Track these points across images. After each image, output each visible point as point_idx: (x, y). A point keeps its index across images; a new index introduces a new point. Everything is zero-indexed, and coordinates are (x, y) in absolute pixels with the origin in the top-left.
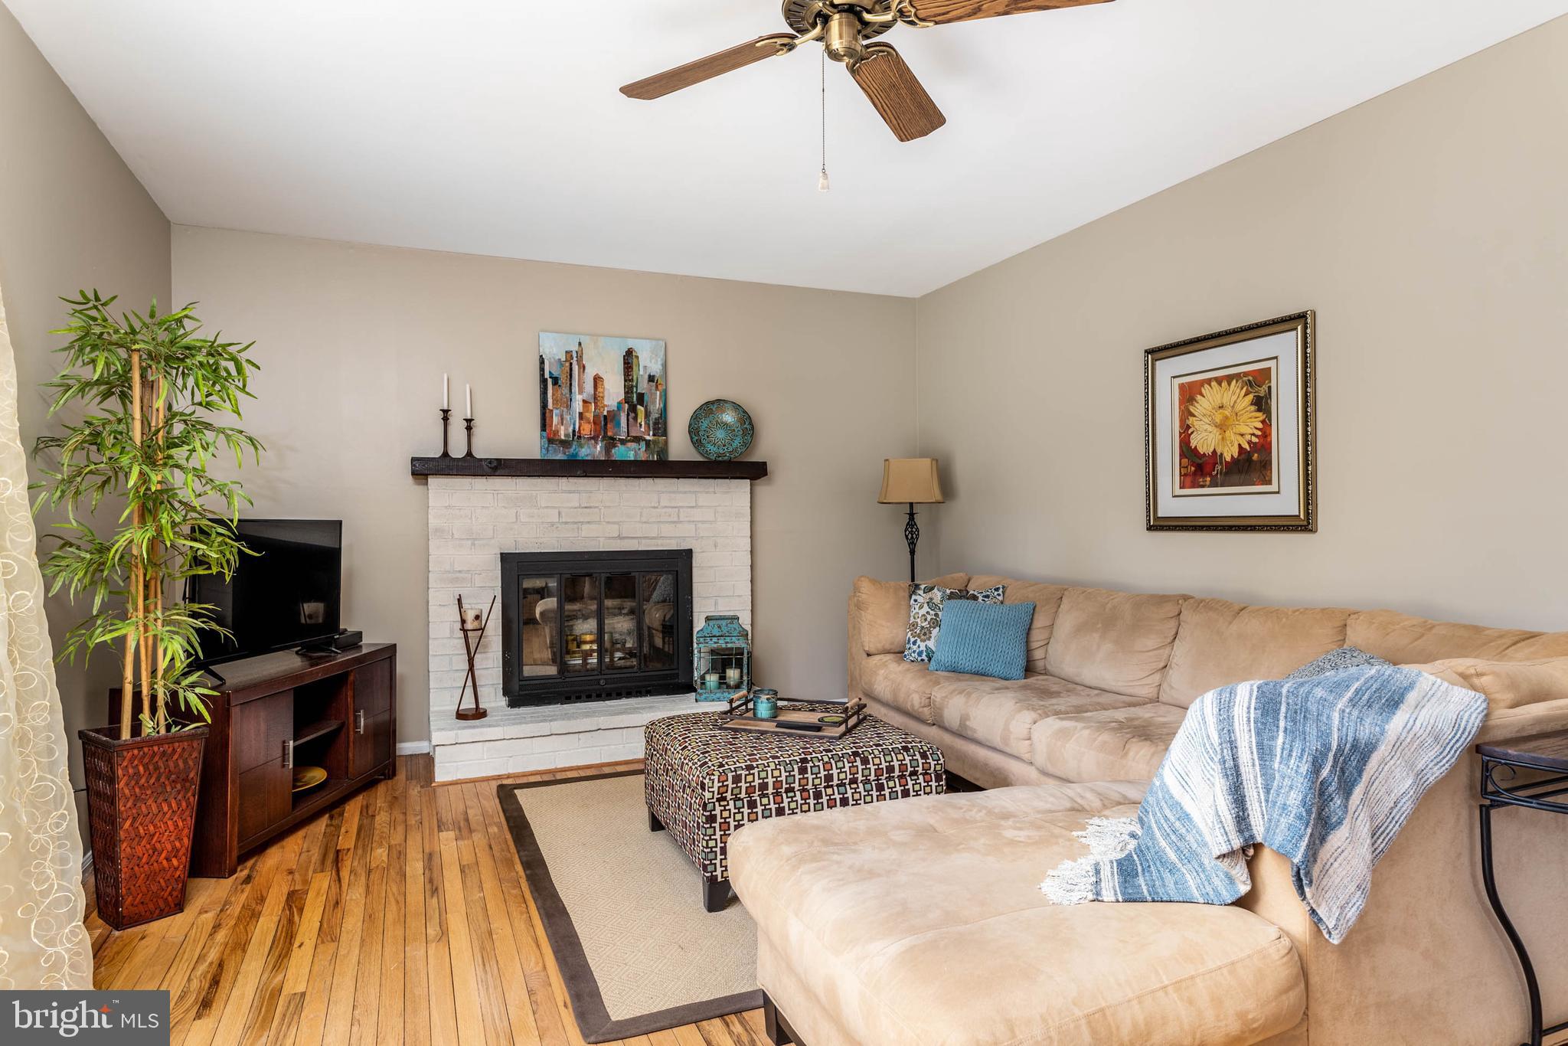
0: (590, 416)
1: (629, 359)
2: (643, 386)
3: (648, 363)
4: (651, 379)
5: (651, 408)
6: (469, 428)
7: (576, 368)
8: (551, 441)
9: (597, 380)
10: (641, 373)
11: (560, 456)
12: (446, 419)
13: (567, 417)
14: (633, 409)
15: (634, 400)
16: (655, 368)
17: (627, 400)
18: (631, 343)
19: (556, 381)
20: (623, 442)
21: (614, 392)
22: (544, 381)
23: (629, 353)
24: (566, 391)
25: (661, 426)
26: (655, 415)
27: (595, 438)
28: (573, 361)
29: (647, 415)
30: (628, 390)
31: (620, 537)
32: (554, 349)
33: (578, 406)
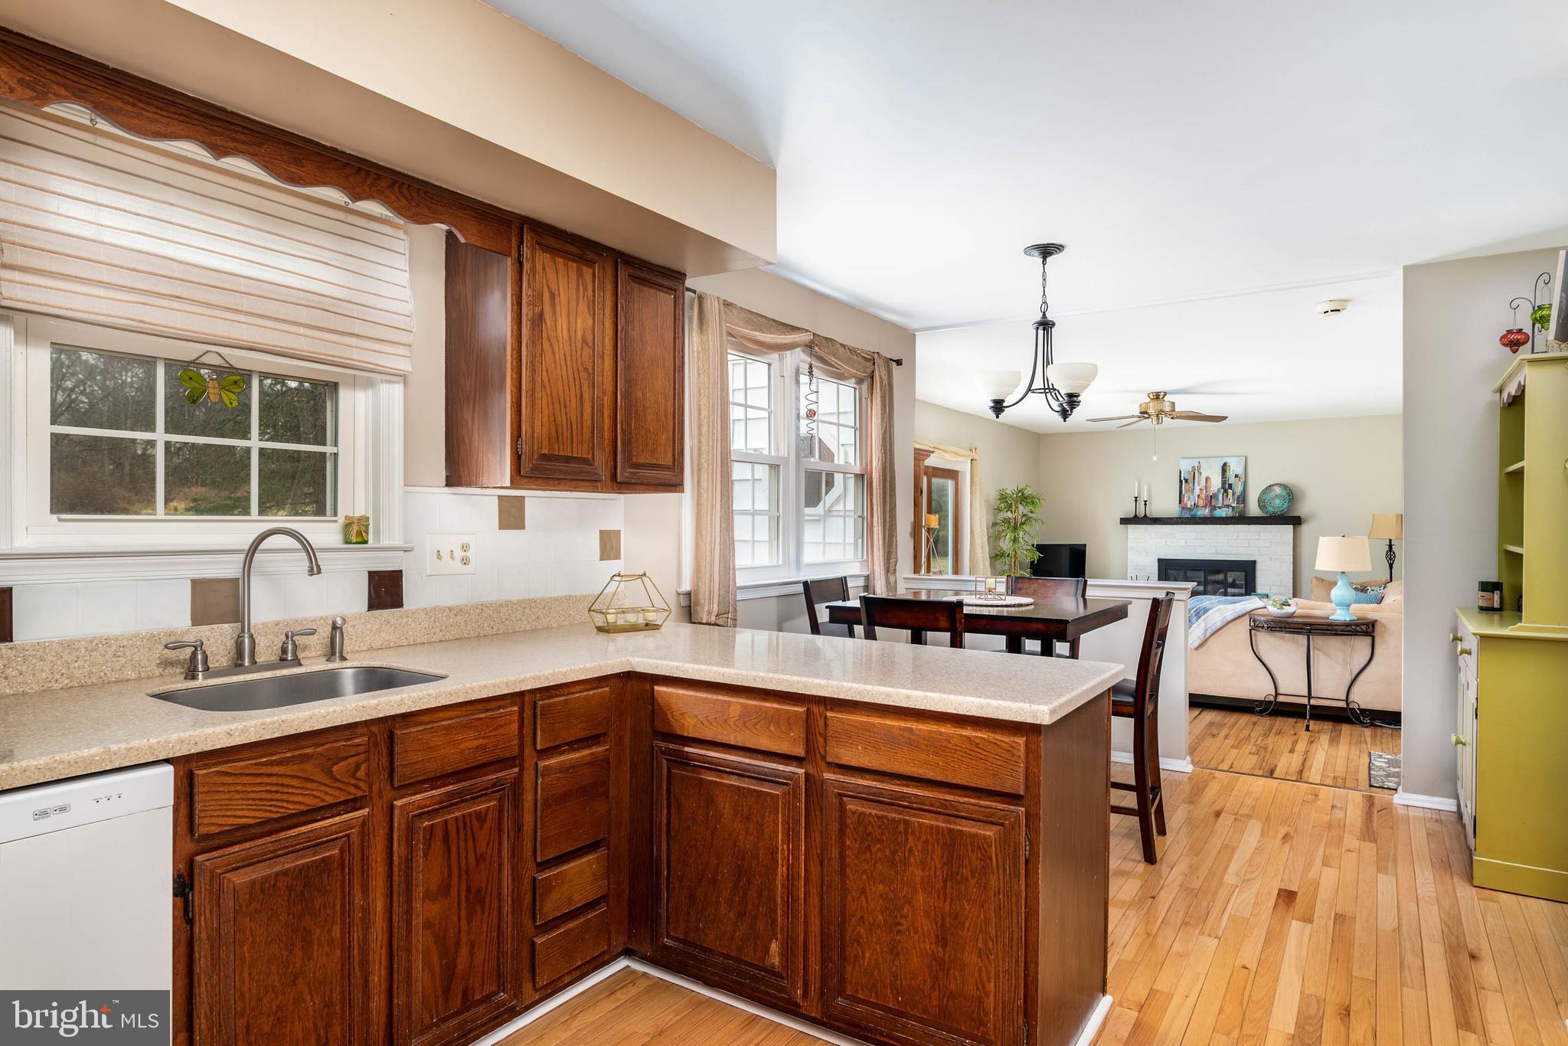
0: (1203, 496)
1: (1224, 468)
2: (1232, 480)
3: (1235, 468)
4: (1236, 476)
5: (1236, 490)
6: (1145, 504)
7: (1196, 474)
8: (1183, 508)
9: (1207, 479)
10: (1230, 475)
11: (1187, 516)
12: (1136, 501)
13: (1191, 497)
14: (1226, 491)
15: (1226, 487)
16: (1240, 471)
17: (1223, 487)
18: (1225, 460)
19: (1186, 481)
20: (1220, 508)
21: (1216, 483)
22: (1181, 481)
23: (1225, 464)
24: (1191, 485)
25: (1242, 499)
26: (1238, 493)
27: (1205, 506)
28: (1195, 472)
29: (1233, 494)
30: (1224, 483)
31: (1217, 554)
32: (1186, 466)
33: (1197, 491)
